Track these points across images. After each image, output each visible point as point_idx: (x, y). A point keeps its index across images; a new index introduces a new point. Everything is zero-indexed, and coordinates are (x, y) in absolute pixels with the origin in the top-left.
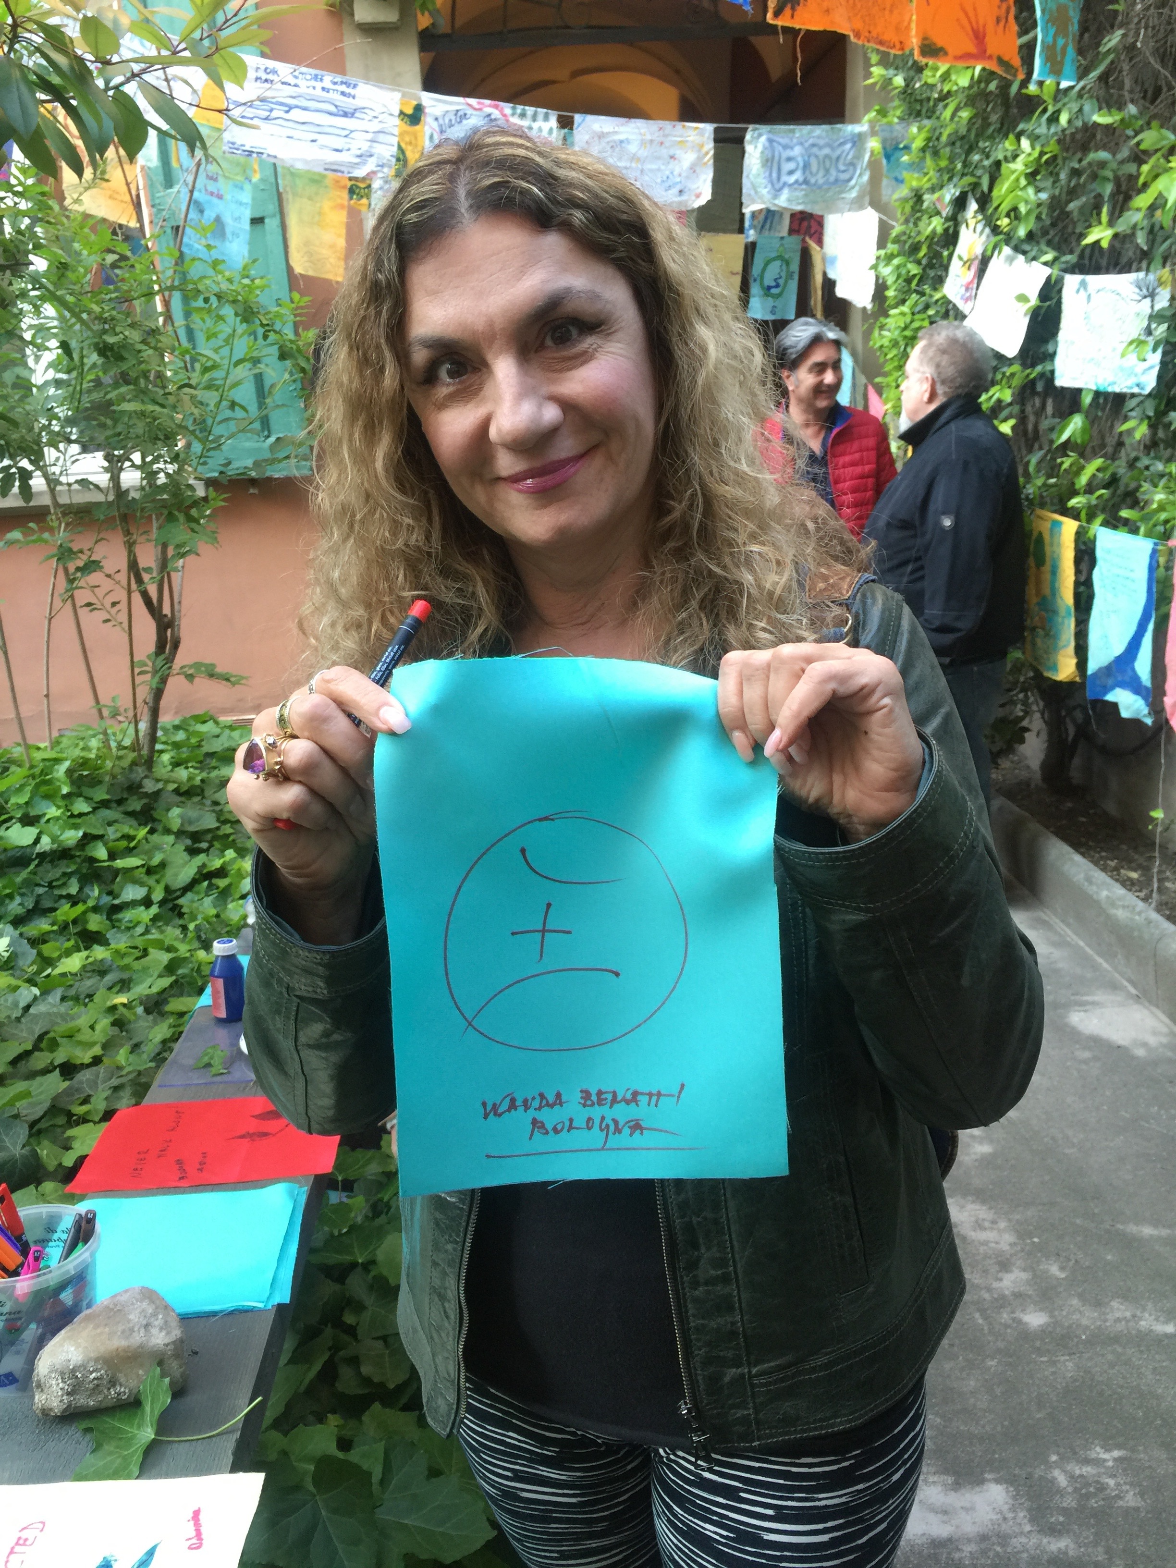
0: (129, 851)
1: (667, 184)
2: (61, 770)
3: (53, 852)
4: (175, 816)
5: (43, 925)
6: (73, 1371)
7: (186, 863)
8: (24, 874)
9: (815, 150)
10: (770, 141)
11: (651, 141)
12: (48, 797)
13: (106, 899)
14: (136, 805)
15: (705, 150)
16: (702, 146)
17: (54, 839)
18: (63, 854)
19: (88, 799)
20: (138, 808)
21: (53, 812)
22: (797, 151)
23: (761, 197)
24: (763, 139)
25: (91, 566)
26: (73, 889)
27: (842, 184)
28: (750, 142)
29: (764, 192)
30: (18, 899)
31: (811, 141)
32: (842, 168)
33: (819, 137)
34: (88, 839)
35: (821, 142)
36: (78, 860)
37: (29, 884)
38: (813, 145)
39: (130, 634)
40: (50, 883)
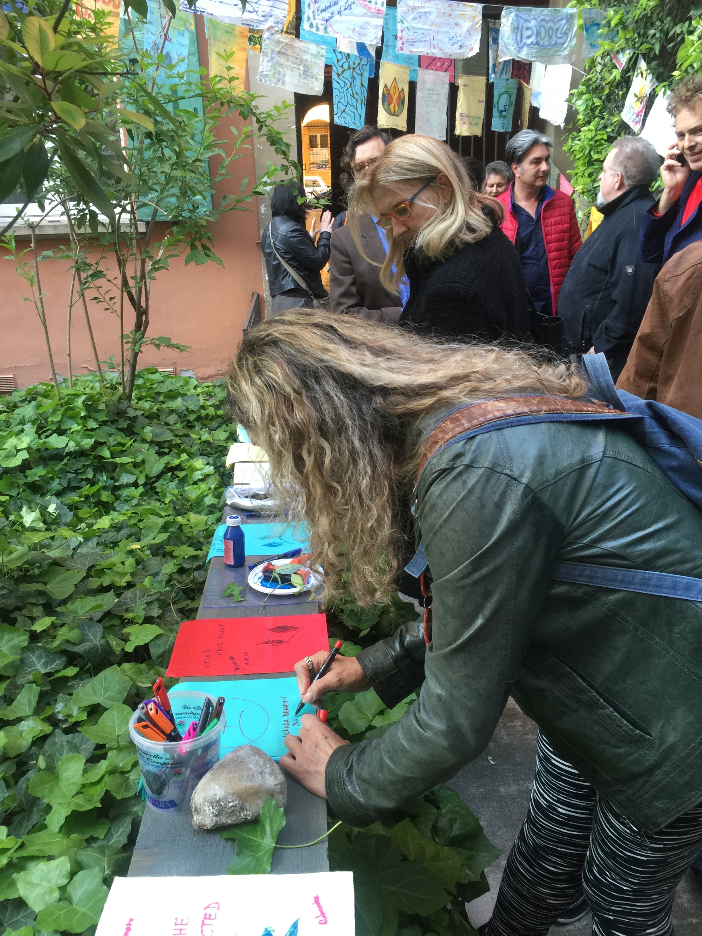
0: (122, 453)
1: (452, 42)
2: (79, 402)
3: (76, 451)
4: (148, 432)
5: (74, 497)
6: (218, 802)
7: (157, 461)
8: (60, 465)
9: (544, 23)
10: (517, 16)
11: (444, 13)
12: (71, 418)
13: (111, 482)
14: (124, 424)
15: (476, 20)
16: (475, 18)
17: (78, 444)
18: (81, 454)
19: (96, 420)
20: (125, 427)
21: (76, 427)
22: (533, 23)
23: (510, 52)
24: (513, 15)
25: (97, 274)
26: (90, 476)
27: (558, 46)
28: (505, 17)
29: (512, 48)
30: (57, 481)
31: (542, 17)
32: (560, 36)
33: (546, 15)
34: (98, 444)
35: (548, 18)
36: (92, 457)
37: (64, 471)
38: (543, 20)
39: (122, 319)
40: (76, 471)
